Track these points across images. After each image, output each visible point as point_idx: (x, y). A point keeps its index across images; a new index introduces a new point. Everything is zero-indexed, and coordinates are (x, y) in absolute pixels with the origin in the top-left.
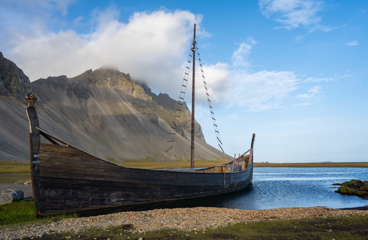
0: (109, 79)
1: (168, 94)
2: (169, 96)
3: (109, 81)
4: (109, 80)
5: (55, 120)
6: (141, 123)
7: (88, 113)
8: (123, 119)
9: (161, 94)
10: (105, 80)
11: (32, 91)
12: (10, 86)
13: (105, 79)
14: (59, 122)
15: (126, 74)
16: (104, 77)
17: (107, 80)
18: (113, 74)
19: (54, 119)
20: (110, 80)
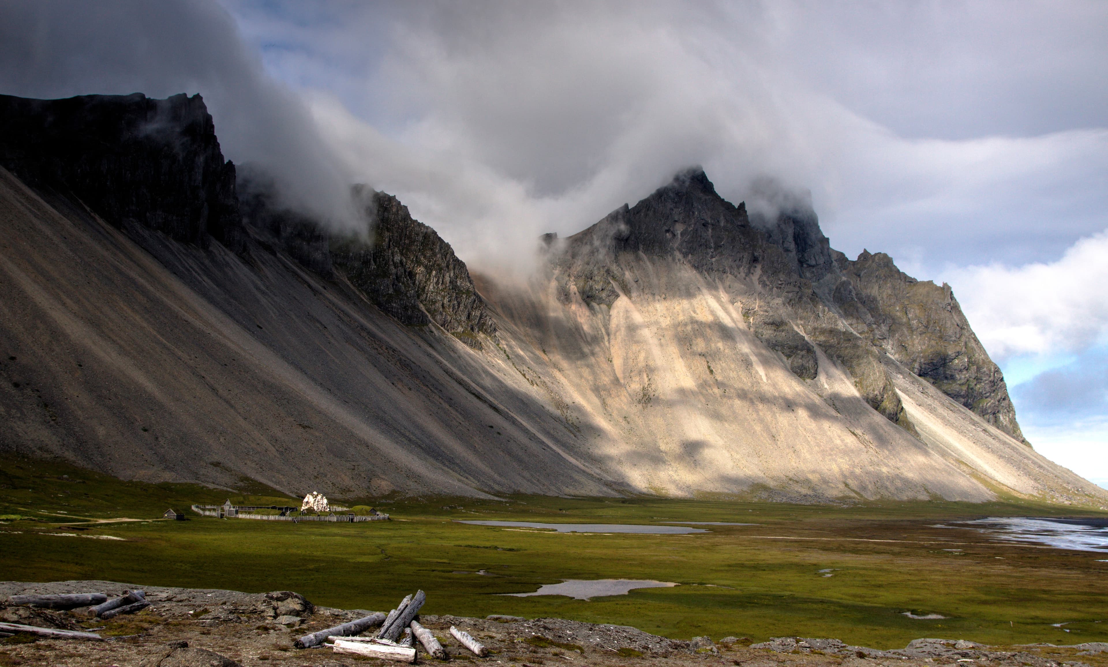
0: (679, 228)
1: (890, 255)
2: (895, 263)
3: (679, 236)
4: (679, 232)
5: (528, 379)
6: (762, 379)
7: (612, 351)
8: (709, 367)
9: (865, 256)
10: (667, 234)
11: (475, 301)
12: (427, 294)
13: (668, 231)
14: (537, 385)
15: (737, 207)
16: (664, 224)
17: (674, 235)
18: (693, 213)
19: (524, 375)
20: (682, 234)
